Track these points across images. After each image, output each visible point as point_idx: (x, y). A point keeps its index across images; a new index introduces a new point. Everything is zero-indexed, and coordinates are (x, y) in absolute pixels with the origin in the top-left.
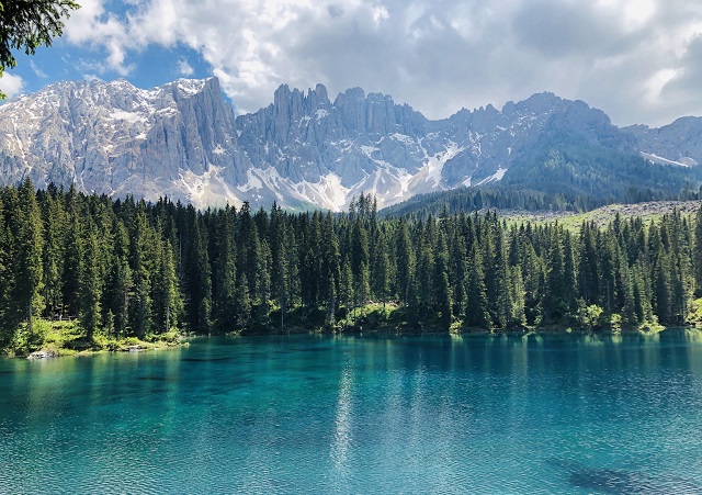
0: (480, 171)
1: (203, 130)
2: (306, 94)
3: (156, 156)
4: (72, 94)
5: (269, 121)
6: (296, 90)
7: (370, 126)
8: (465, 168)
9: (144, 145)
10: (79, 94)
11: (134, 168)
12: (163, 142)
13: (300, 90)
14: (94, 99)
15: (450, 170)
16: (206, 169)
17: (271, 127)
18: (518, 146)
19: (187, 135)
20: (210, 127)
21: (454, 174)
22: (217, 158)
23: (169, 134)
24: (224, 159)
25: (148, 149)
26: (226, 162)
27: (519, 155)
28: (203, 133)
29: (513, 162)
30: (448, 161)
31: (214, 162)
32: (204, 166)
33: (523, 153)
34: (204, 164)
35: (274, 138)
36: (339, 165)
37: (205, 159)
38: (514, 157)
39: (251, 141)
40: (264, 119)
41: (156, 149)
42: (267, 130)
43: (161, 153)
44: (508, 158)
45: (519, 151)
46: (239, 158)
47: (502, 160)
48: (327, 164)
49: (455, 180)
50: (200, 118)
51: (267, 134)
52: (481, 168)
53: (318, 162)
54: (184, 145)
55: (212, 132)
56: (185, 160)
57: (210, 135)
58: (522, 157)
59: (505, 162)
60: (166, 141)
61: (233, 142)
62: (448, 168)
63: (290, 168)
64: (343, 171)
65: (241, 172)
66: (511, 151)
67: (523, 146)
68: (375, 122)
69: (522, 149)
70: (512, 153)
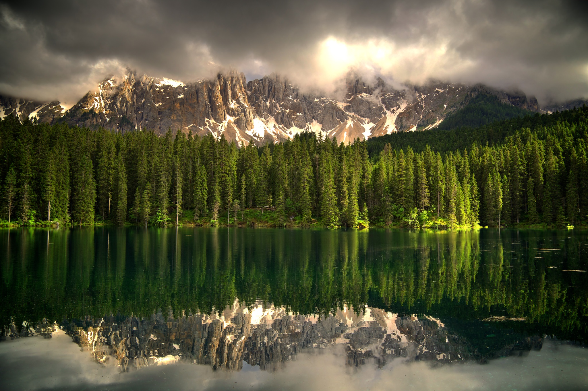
0: (423, 121)
1: (223, 91)
3: (191, 110)
5: (270, 85)
8: (413, 119)
9: (182, 102)
11: (175, 119)
12: (195, 100)
15: (401, 121)
16: (225, 119)
17: (272, 89)
18: (451, 104)
19: (213, 95)
20: (229, 89)
21: (404, 123)
22: (233, 111)
23: (199, 94)
24: (237, 111)
25: (185, 105)
26: (239, 114)
27: (452, 110)
28: (224, 94)
29: (448, 115)
30: (400, 113)
31: (230, 114)
32: (223, 117)
33: (455, 109)
34: (223, 115)
35: (274, 96)
36: (320, 115)
37: (224, 112)
38: (448, 111)
39: (257, 99)
40: (267, 83)
41: (190, 105)
42: (269, 91)
43: (193, 107)
44: (444, 113)
45: (452, 107)
46: (248, 111)
47: (439, 113)
48: (312, 115)
49: (405, 128)
50: (222, 83)
51: (269, 94)
52: (424, 119)
53: (305, 113)
54: (210, 102)
55: (230, 92)
56: (210, 113)
57: (228, 95)
58: (453, 112)
59: (441, 115)
60: (197, 99)
61: (244, 100)
62: (400, 119)
63: (284, 118)
64: (323, 120)
65: (249, 121)
66: (446, 107)
67: (455, 103)
68: (347, 85)
69: (454, 105)
70: (447, 109)
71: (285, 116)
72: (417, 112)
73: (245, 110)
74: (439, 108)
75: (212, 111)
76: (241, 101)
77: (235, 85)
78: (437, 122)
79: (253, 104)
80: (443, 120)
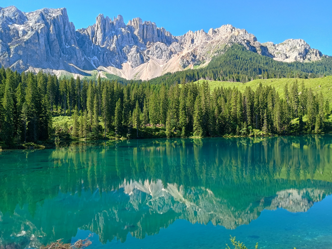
5: (93, 33)
6: (107, 17)
7: (145, 37)
9: (27, 42)
11: (21, 54)
12: (37, 41)
13: (110, 18)
18: (215, 50)
19: (50, 38)
20: (62, 34)
22: (66, 50)
23: (40, 37)
24: (70, 51)
25: (28, 44)
26: (71, 53)
27: (215, 55)
28: (59, 37)
29: (213, 58)
30: (183, 57)
31: (65, 52)
32: (59, 54)
33: (218, 54)
34: (59, 53)
35: (96, 42)
37: (60, 51)
38: (213, 55)
39: (84, 42)
40: (91, 32)
41: (34, 44)
42: (93, 37)
43: (36, 46)
44: (210, 56)
45: (216, 53)
46: (78, 51)
47: (207, 57)
48: (124, 56)
50: (57, 29)
52: (198, 60)
53: (119, 54)
54: (49, 44)
55: (63, 37)
56: (49, 51)
58: (217, 56)
59: (209, 58)
60: (39, 41)
61: (75, 43)
62: (182, 60)
63: (105, 57)
66: (212, 53)
67: (217, 50)
68: (147, 36)
69: (217, 52)
70: (212, 54)
73: (75, 51)
74: (207, 53)
75: (50, 50)
76: (72, 43)
77: (67, 32)
78: (207, 63)
79: (81, 47)
80: (210, 61)
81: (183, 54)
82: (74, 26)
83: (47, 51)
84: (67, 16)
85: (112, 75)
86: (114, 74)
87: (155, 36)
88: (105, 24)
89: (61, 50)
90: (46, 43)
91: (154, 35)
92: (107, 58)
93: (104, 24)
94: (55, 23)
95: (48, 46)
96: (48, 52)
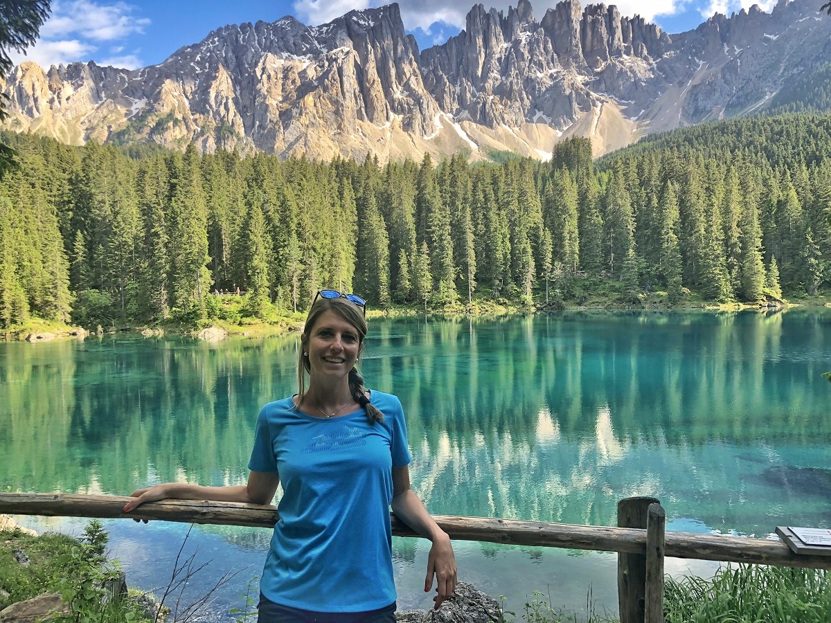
0: (738, 98)
1: (383, 71)
2: (506, 15)
4: (237, 40)
5: (460, 54)
6: (492, 9)
8: (718, 94)
10: (244, 39)
11: (307, 122)
12: (338, 89)
13: (499, 10)
14: (260, 44)
15: (696, 100)
16: (388, 119)
17: (463, 60)
19: (365, 79)
20: (391, 66)
21: (701, 104)
22: (400, 103)
23: (344, 79)
24: (408, 104)
25: (321, 98)
26: (410, 108)
27: (795, 71)
28: (383, 73)
29: (786, 81)
30: (694, 87)
31: (396, 109)
32: (385, 115)
33: (802, 68)
34: (385, 112)
35: (466, 74)
36: (548, 101)
37: (386, 107)
38: (787, 75)
39: (439, 79)
40: (454, 51)
41: (331, 97)
42: (459, 63)
44: (779, 78)
45: (796, 65)
46: (425, 102)
47: (771, 80)
48: (533, 102)
49: (702, 112)
50: (379, 56)
51: (458, 70)
52: (741, 93)
53: (521, 99)
54: (362, 91)
55: (393, 71)
56: (363, 109)
57: (390, 76)
58: (799, 74)
59: (775, 83)
60: (341, 87)
61: (418, 83)
62: (693, 97)
63: (487, 110)
64: (553, 110)
65: (428, 119)
66: (783, 68)
67: (802, 59)
68: (595, 43)
69: (800, 62)
70: (785, 70)
71: (487, 106)
72: (725, 82)
73: (420, 102)
74: (770, 70)
75: (366, 105)
76: (412, 86)
77: (400, 59)
78: (767, 97)
79: (433, 90)
80: (778, 91)
81: (697, 81)
82: (416, 44)
83: (359, 111)
84: (401, 21)
85: (507, 153)
86: (510, 151)
87: (616, 42)
88: (488, 28)
89: (388, 104)
90: (356, 90)
91: (613, 39)
92: (491, 111)
93: (486, 30)
94: (374, 42)
95: (360, 99)
96: (361, 112)
